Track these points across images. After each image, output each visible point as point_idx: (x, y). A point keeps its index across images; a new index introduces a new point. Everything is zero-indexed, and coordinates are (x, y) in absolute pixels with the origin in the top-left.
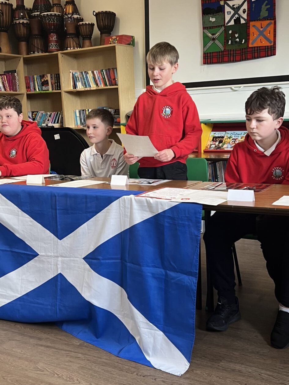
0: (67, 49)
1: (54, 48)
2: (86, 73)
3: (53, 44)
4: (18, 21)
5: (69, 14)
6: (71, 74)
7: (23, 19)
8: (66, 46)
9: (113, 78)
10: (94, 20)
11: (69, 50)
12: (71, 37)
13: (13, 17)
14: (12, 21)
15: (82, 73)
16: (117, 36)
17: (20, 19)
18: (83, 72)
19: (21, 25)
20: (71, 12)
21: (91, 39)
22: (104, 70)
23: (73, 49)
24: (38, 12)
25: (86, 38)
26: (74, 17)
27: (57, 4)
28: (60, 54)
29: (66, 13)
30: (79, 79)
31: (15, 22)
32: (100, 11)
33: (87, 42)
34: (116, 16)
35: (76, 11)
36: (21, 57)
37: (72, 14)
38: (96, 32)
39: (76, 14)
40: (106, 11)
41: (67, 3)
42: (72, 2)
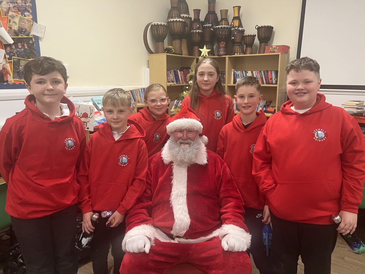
0: (234, 54)
1: (223, 52)
2: (246, 72)
3: (222, 49)
4: (196, 31)
5: (236, 27)
6: (233, 72)
7: (199, 29)
8: (234, 52)
9: (270, 77)
10: (255, 32)
11: (236, 55)
12: (238, 45)
13: (191, 28)
14: (191, 30)
15: (242, 72)
16: (277, 46)
17: (197, 29)
18: (244, 72)
19: (197, 33)
20: (237, 25)
21: (252, 47)
22: (262, 71)
23: (239, 54)
25: (249, 46)
26: (239, 29)
27: (225, 19)
28: (227, 57)
29: (233, 26)
30: (239, 77)
31: (192, 31)
32: (263, 25)
33: (249, 49)
34: (273, 30)
35: (240, 25)
36: (195, 58)
37: (239, 27)
38: (257, 41)
39: (241, 27)
40: (268, 26)
41: (235, 18)
42: (238, 18)
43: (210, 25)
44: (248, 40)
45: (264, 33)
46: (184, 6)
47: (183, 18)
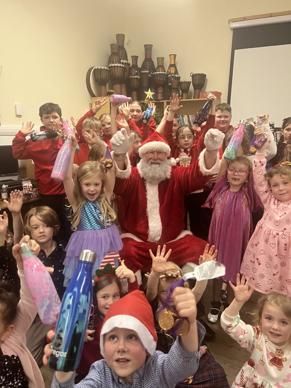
1: (161, 98)
2: (183, 117)
3: (160, 95)
4: (134, 76)
5: (172, 74)
7: (137, 75)
10: (190, 79)
12: (175, 91)
13: (130, 74)
14: (129, 76)
19: (136, 80)
20: (174, 72)
21: (187, 93)
24: (146, 70)
25: (185, 91)
26: (176, 76)
27: (162, 66)
28: (166, 102)
29: (170, 73)
31: (131, 77)
32: (197, 73)
33: (185, 95)
34: (206, 77)
35: (176, 72)
37: (175, 74)
38: (191, 87)
39: (177, 74)
40: (201, 74)
41: (171, 66)
42: (174, 66)
43: (148, 71)
44: (184, 86)
45: (198, 80)
46: (123, 52)
47: (123, 63)
